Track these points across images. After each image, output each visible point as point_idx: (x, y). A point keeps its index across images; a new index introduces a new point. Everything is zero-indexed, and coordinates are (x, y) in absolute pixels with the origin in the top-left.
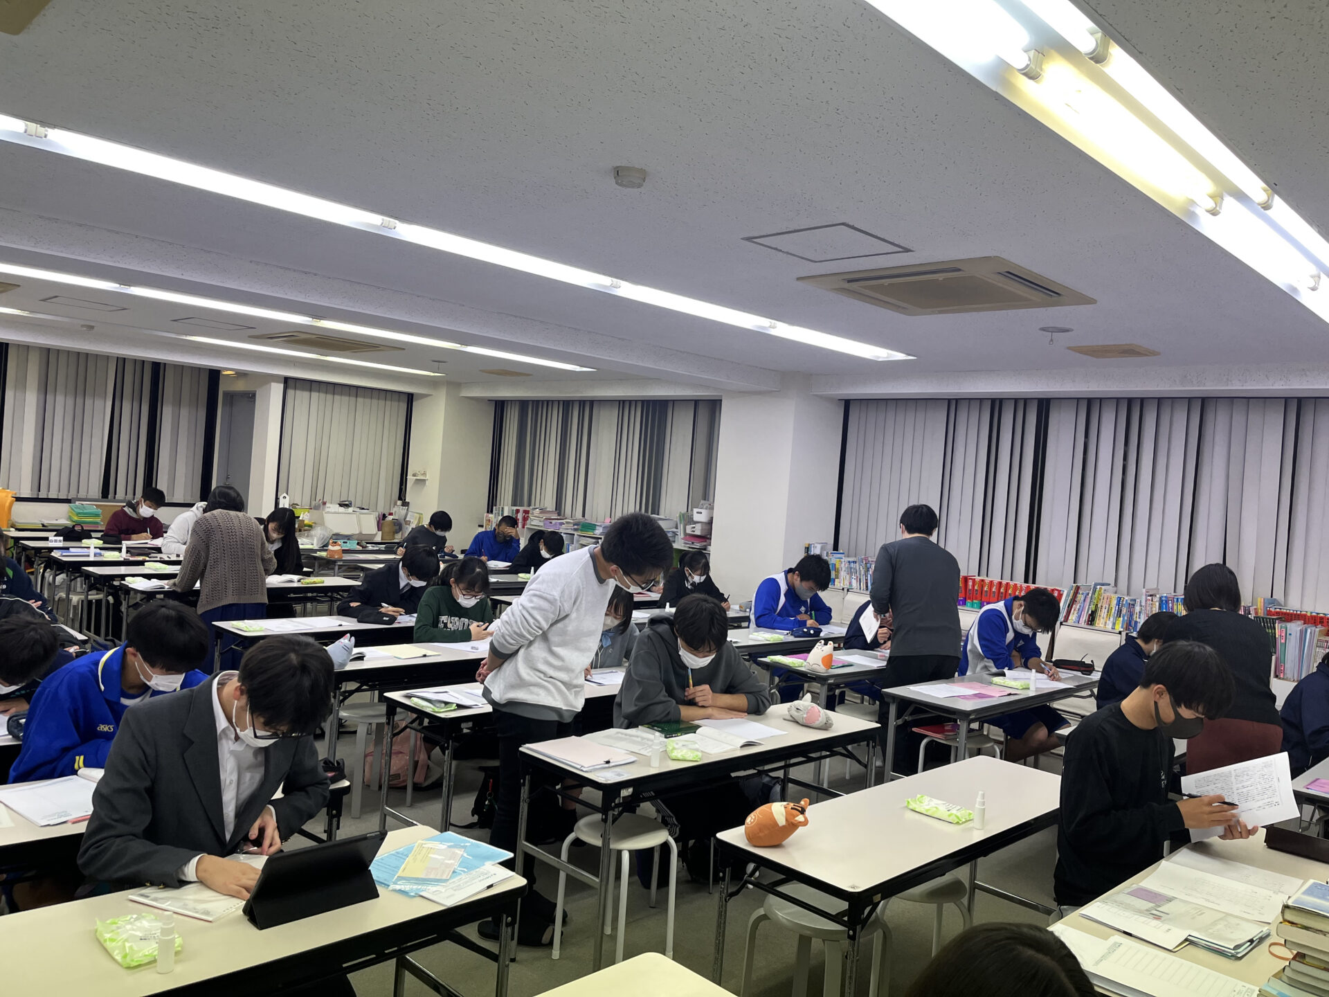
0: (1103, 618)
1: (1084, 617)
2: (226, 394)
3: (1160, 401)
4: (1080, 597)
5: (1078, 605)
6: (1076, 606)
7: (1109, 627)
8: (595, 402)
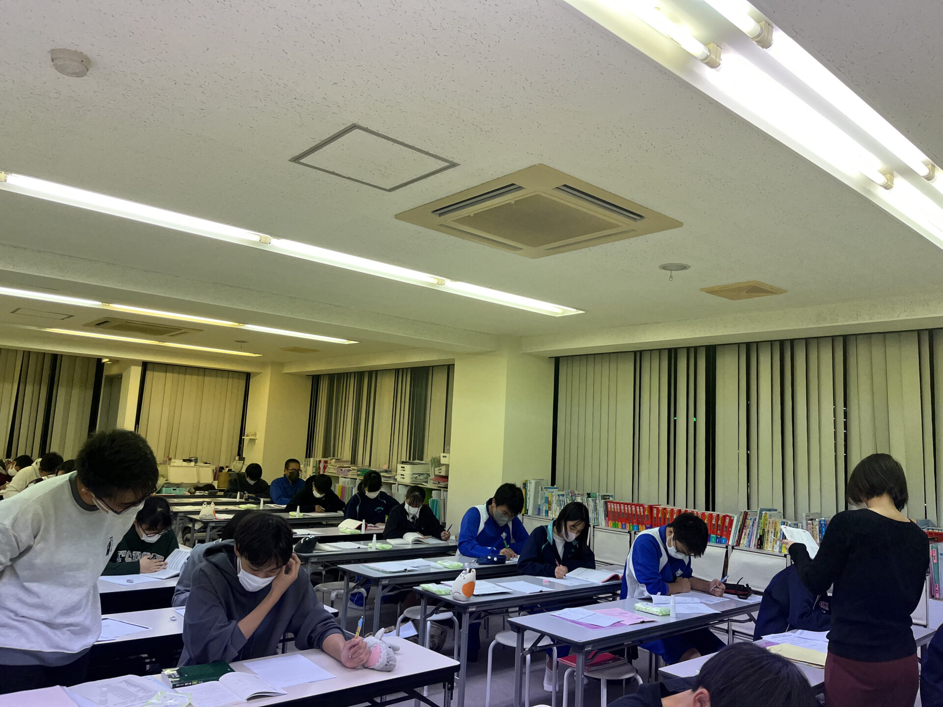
0: (771, 542)
1: (754, 541)
2: (107, 377)
3: (807, 341)
4: (749, 522)
5: (748, 530)
6: (746, 531)
7: (777, 550)
8: (378, 372)
